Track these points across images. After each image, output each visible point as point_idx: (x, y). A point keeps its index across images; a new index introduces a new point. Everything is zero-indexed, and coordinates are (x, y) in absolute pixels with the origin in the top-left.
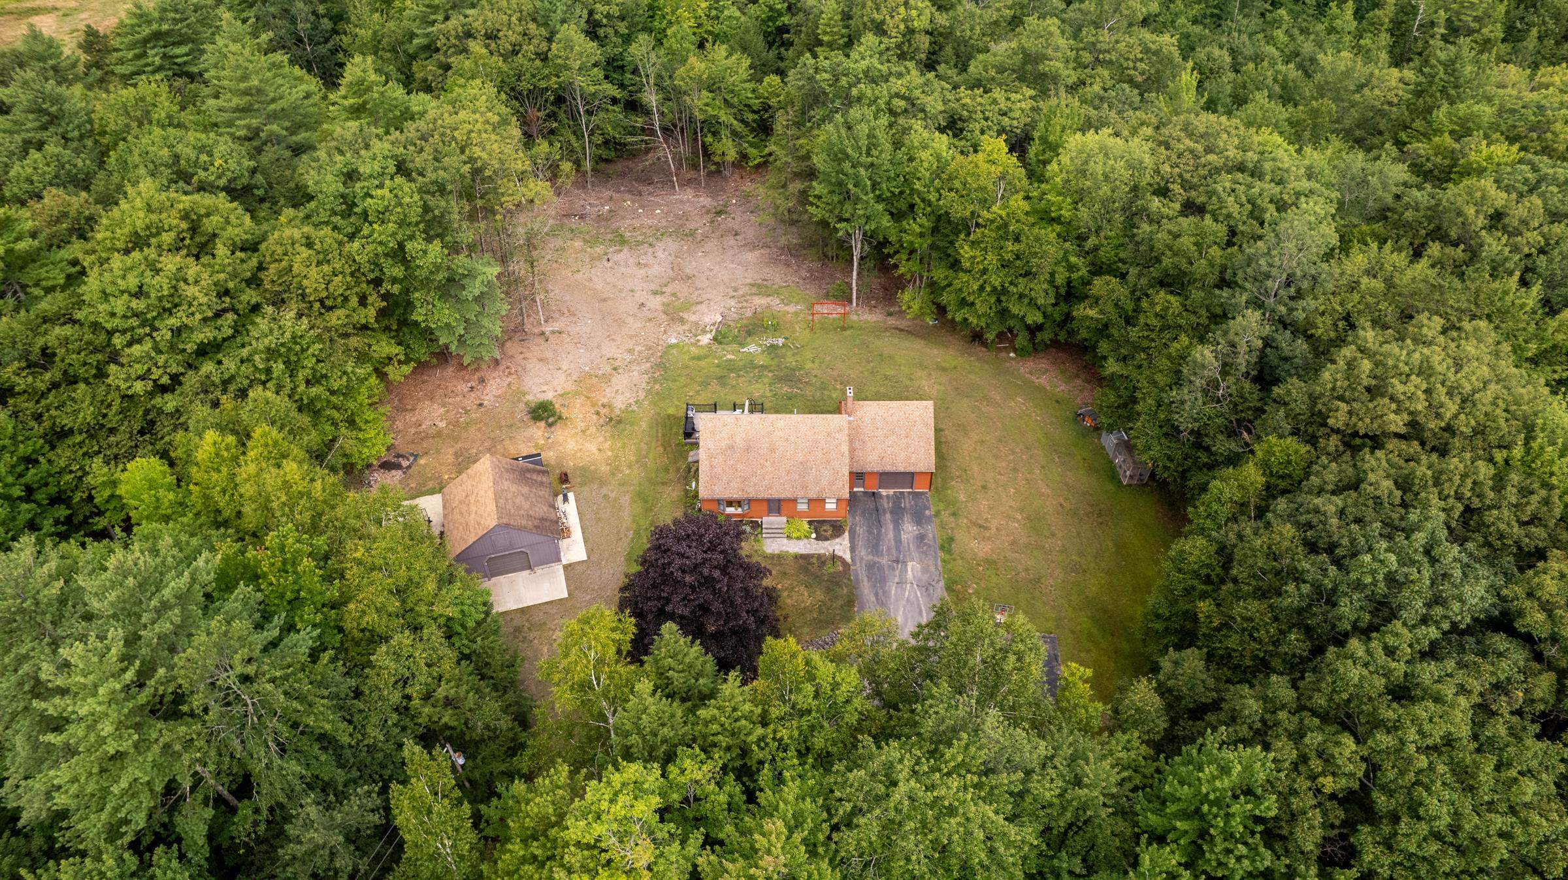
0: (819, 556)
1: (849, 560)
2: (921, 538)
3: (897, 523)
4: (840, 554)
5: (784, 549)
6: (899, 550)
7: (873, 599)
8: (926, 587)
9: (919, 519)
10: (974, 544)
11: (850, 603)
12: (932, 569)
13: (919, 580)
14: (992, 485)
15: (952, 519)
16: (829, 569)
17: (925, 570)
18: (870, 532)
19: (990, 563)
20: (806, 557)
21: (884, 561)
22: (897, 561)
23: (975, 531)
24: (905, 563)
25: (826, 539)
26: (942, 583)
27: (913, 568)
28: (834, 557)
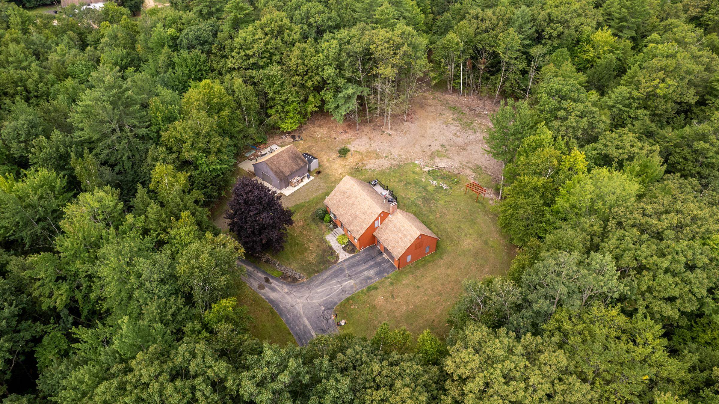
0: (335, 252)
1: (339, 261)
2: (369, 278)
3: (371, 267)
4: (340, 258)
5: (331, 241)
6: (356, 274)
7: (324, 277)
8: (343, 291)
9: (377, 274)
10: (380, 298)
11: (317, 272)
12: (355, 289)
13: (345, 287)
14: (421, 289)
15: (388, 284)
16: (329, 258)
17: (352, 287)
18: (359, 261)
19: (374, 307)
20: (331, 248)
21: (347, 272)
22: (349, 276)
23: (389, 295)
24: (351, 279)
25: (345, 250)
26: (349, 296)
27: (351, 282)
28: (337, 257)
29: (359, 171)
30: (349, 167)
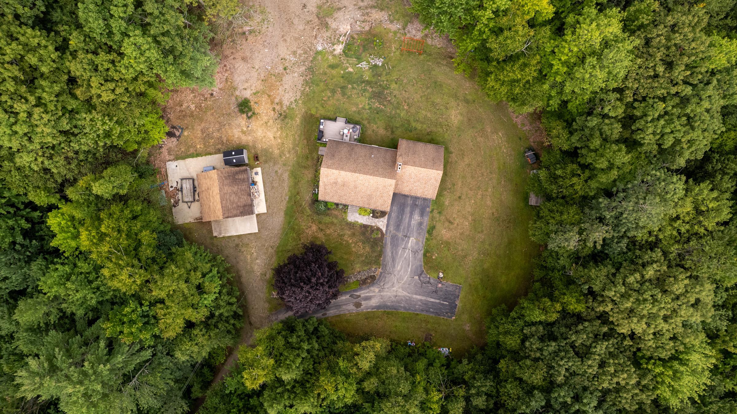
0: (372, 227)
1: (384, 232)
2: (420, 224)
3: (411, 214)
4: (381, 227)
5: (357, 220)
6: (408, 231)
7: (390, 255)
8: (415, 252)
9: (422, 214)
10: (444, 232)
11: (380, 256)
12: (421, 243)
13: (413, 248)
14: (463, 197)
15: (438, 215)
16: (374, 236)
17: (417, 243)
18: (398, 217)
19: (447, 244)
20: (365, 227)
21: (400, 235)
22: (406, 236)
23: (447, 224)
24: (409, 237)
25: (377, 218)
26: (422, 252)
27: (412, 241)
28: (378, 229)
29: (285, 117)
30: (271, 122)
